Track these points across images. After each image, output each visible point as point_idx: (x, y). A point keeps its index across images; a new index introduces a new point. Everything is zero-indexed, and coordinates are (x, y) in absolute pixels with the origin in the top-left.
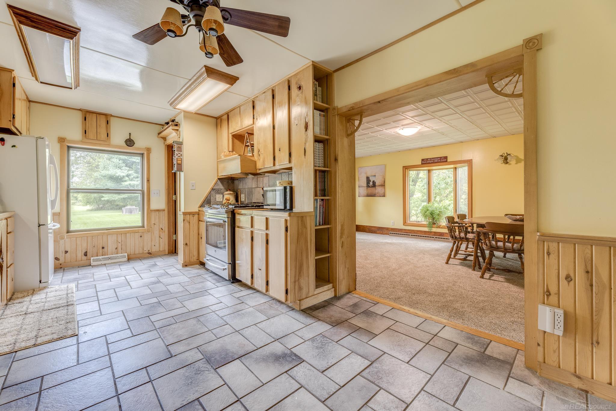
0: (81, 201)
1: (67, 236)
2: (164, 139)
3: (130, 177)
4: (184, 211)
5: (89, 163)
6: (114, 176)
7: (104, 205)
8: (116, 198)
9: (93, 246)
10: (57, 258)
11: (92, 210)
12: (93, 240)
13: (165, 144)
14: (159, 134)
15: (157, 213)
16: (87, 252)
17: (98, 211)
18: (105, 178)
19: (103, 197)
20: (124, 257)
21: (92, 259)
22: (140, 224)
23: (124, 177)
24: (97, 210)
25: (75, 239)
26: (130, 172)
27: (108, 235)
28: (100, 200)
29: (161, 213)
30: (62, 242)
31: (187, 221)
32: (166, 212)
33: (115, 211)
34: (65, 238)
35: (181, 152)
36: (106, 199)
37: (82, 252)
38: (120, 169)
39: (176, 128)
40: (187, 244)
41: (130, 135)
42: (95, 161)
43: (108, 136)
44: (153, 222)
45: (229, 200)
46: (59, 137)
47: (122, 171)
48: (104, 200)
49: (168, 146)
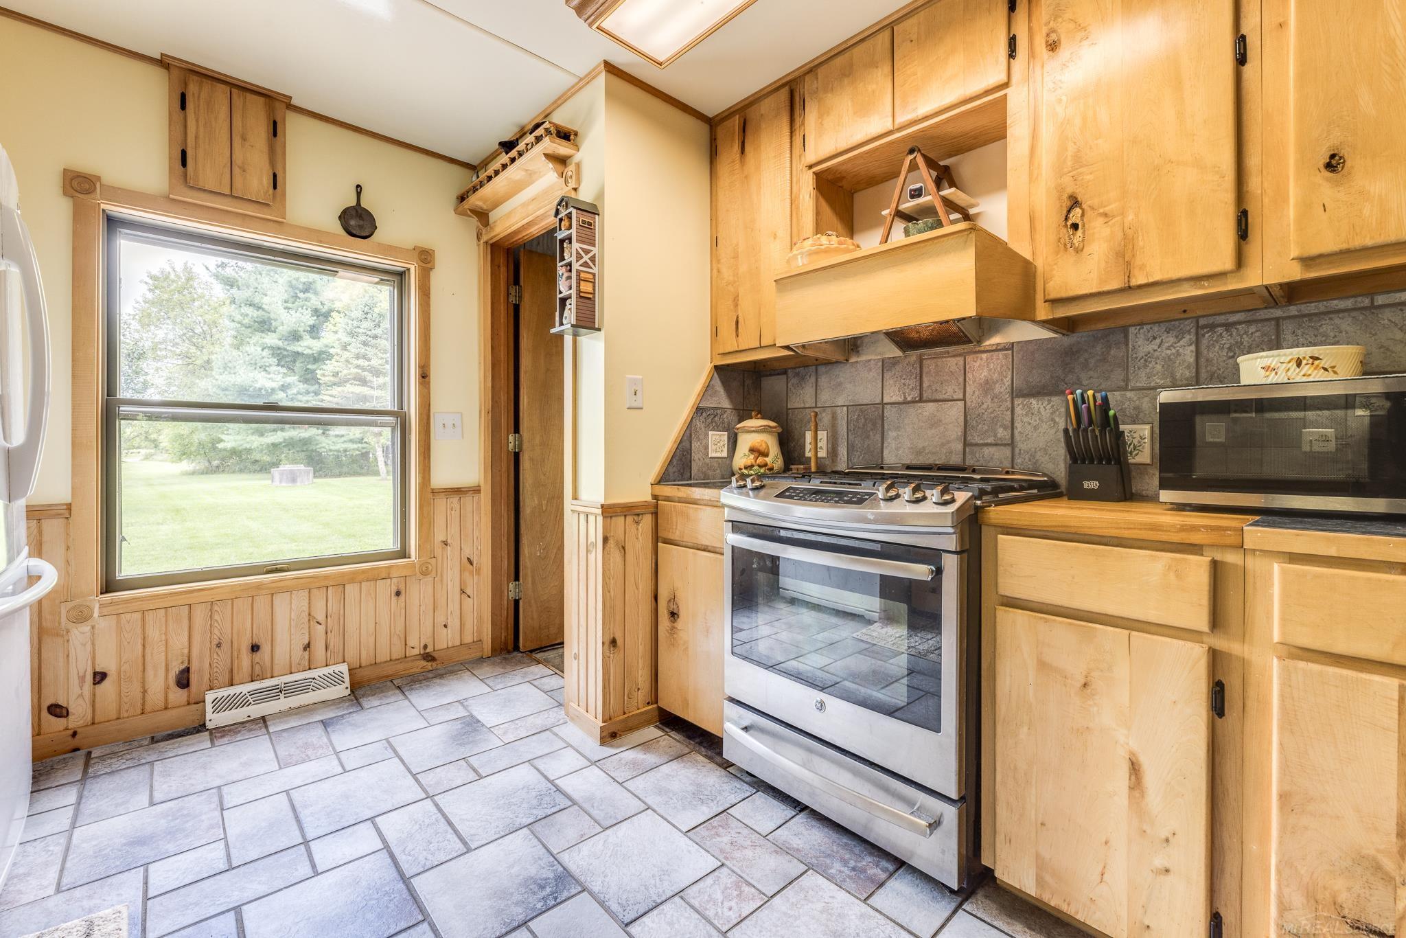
0: (167, 450)
1: (102, 606)
2: (482, 216)
3: (289, 392)
4: (603, 502)
5: (187, 356)
6: (251, 389)
7: (223, 459)
8: (255, 445)
9: (216, 642)
10: (57, 706)
11: (193, 473)
12: (216, 617)
13: (485, 238)
14: (462, 198)
15: (455, 500)
16: (188, 670)
17: (208, 476)
18: (227, 393)
19: (222, 441)
20: (335, 679)
21: (210, 697)
22: (387, 541)
23: (273, 390)
24: (207, 473)
25: (138, 616)
26: (290, 379)
27: (273, 592)
28: (214, 448)
29: (468, 500)
30: (79, 634)
31: (617, 543)
32: (485, 498)
33: (252, 476)
34: (96, 615)
35: (594, 245)
36: (229, 445)
37: (167, 670)
38: (265, 370)
39: (562, 149)
40: (613, 642)
41: (359, 194)
42: (201, 352)
43: (275, 187)
44: (440, 537)
45: (766, 455)
46: (66, 172)
47: (269, 376)
48: (225, 450)
49: (492, 245)
